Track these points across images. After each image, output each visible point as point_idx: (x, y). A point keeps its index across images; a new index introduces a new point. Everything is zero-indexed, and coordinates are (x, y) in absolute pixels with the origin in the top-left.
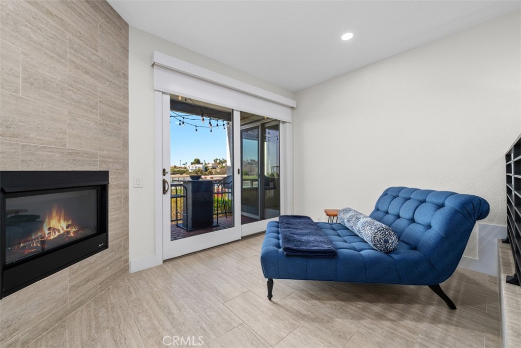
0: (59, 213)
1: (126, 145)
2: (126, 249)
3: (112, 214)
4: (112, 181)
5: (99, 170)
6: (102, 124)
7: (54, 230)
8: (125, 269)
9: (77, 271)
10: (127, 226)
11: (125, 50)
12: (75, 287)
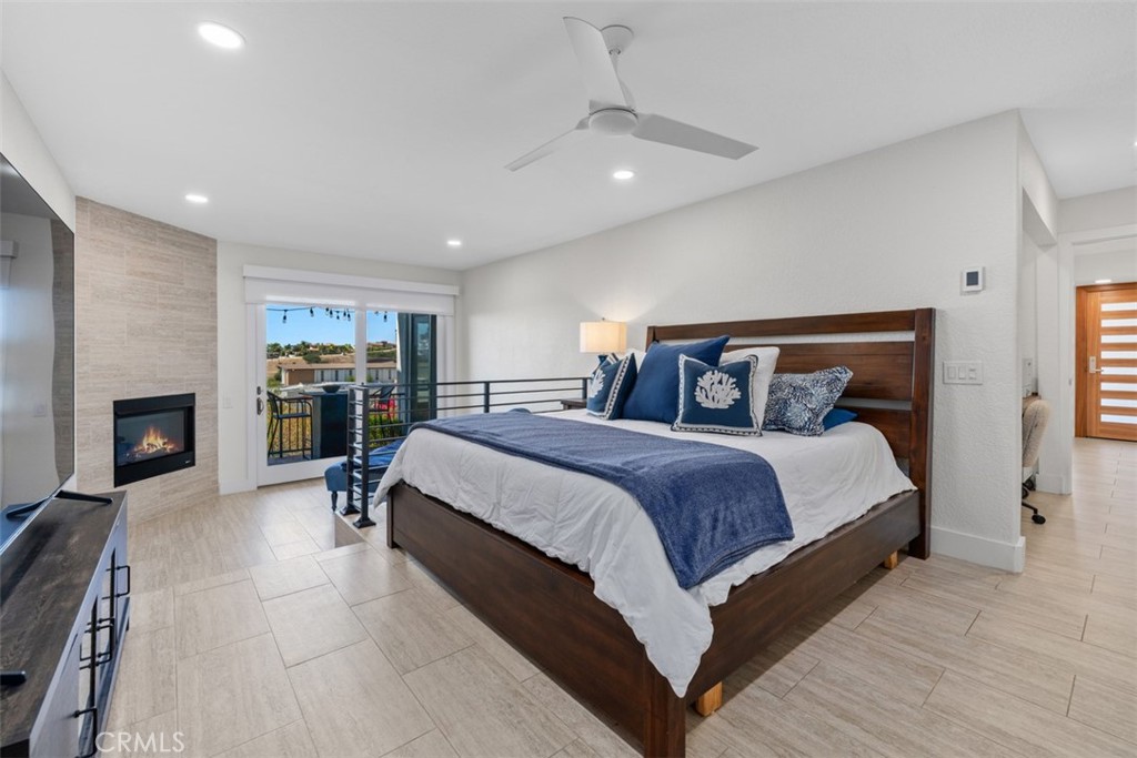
0: (155, 431)
1: (214, 365)
2: (215, 470)
3: (199, 435)
4: (199, 403)
5: (186, 392)
6: (188, 350)
7: (152, 445)
8: (214, 488)
9: (166, 480)
10: (216, 448)
11: (213, 268)
12: (164, 494)
